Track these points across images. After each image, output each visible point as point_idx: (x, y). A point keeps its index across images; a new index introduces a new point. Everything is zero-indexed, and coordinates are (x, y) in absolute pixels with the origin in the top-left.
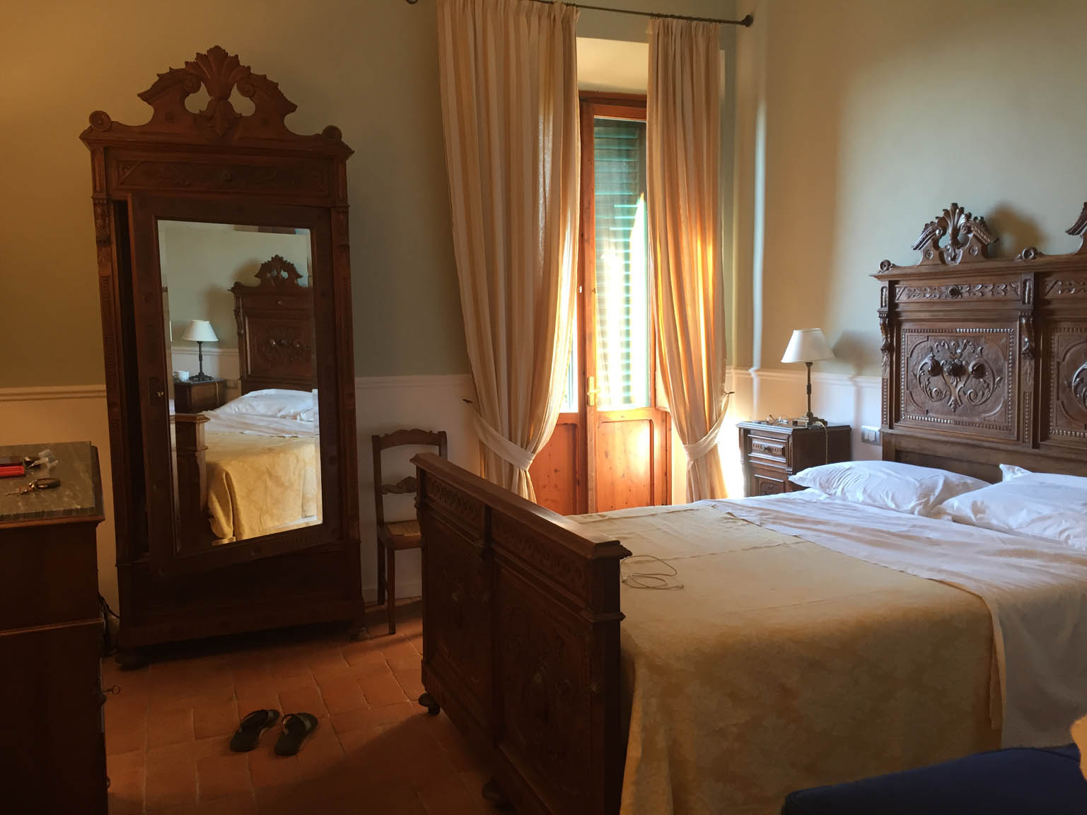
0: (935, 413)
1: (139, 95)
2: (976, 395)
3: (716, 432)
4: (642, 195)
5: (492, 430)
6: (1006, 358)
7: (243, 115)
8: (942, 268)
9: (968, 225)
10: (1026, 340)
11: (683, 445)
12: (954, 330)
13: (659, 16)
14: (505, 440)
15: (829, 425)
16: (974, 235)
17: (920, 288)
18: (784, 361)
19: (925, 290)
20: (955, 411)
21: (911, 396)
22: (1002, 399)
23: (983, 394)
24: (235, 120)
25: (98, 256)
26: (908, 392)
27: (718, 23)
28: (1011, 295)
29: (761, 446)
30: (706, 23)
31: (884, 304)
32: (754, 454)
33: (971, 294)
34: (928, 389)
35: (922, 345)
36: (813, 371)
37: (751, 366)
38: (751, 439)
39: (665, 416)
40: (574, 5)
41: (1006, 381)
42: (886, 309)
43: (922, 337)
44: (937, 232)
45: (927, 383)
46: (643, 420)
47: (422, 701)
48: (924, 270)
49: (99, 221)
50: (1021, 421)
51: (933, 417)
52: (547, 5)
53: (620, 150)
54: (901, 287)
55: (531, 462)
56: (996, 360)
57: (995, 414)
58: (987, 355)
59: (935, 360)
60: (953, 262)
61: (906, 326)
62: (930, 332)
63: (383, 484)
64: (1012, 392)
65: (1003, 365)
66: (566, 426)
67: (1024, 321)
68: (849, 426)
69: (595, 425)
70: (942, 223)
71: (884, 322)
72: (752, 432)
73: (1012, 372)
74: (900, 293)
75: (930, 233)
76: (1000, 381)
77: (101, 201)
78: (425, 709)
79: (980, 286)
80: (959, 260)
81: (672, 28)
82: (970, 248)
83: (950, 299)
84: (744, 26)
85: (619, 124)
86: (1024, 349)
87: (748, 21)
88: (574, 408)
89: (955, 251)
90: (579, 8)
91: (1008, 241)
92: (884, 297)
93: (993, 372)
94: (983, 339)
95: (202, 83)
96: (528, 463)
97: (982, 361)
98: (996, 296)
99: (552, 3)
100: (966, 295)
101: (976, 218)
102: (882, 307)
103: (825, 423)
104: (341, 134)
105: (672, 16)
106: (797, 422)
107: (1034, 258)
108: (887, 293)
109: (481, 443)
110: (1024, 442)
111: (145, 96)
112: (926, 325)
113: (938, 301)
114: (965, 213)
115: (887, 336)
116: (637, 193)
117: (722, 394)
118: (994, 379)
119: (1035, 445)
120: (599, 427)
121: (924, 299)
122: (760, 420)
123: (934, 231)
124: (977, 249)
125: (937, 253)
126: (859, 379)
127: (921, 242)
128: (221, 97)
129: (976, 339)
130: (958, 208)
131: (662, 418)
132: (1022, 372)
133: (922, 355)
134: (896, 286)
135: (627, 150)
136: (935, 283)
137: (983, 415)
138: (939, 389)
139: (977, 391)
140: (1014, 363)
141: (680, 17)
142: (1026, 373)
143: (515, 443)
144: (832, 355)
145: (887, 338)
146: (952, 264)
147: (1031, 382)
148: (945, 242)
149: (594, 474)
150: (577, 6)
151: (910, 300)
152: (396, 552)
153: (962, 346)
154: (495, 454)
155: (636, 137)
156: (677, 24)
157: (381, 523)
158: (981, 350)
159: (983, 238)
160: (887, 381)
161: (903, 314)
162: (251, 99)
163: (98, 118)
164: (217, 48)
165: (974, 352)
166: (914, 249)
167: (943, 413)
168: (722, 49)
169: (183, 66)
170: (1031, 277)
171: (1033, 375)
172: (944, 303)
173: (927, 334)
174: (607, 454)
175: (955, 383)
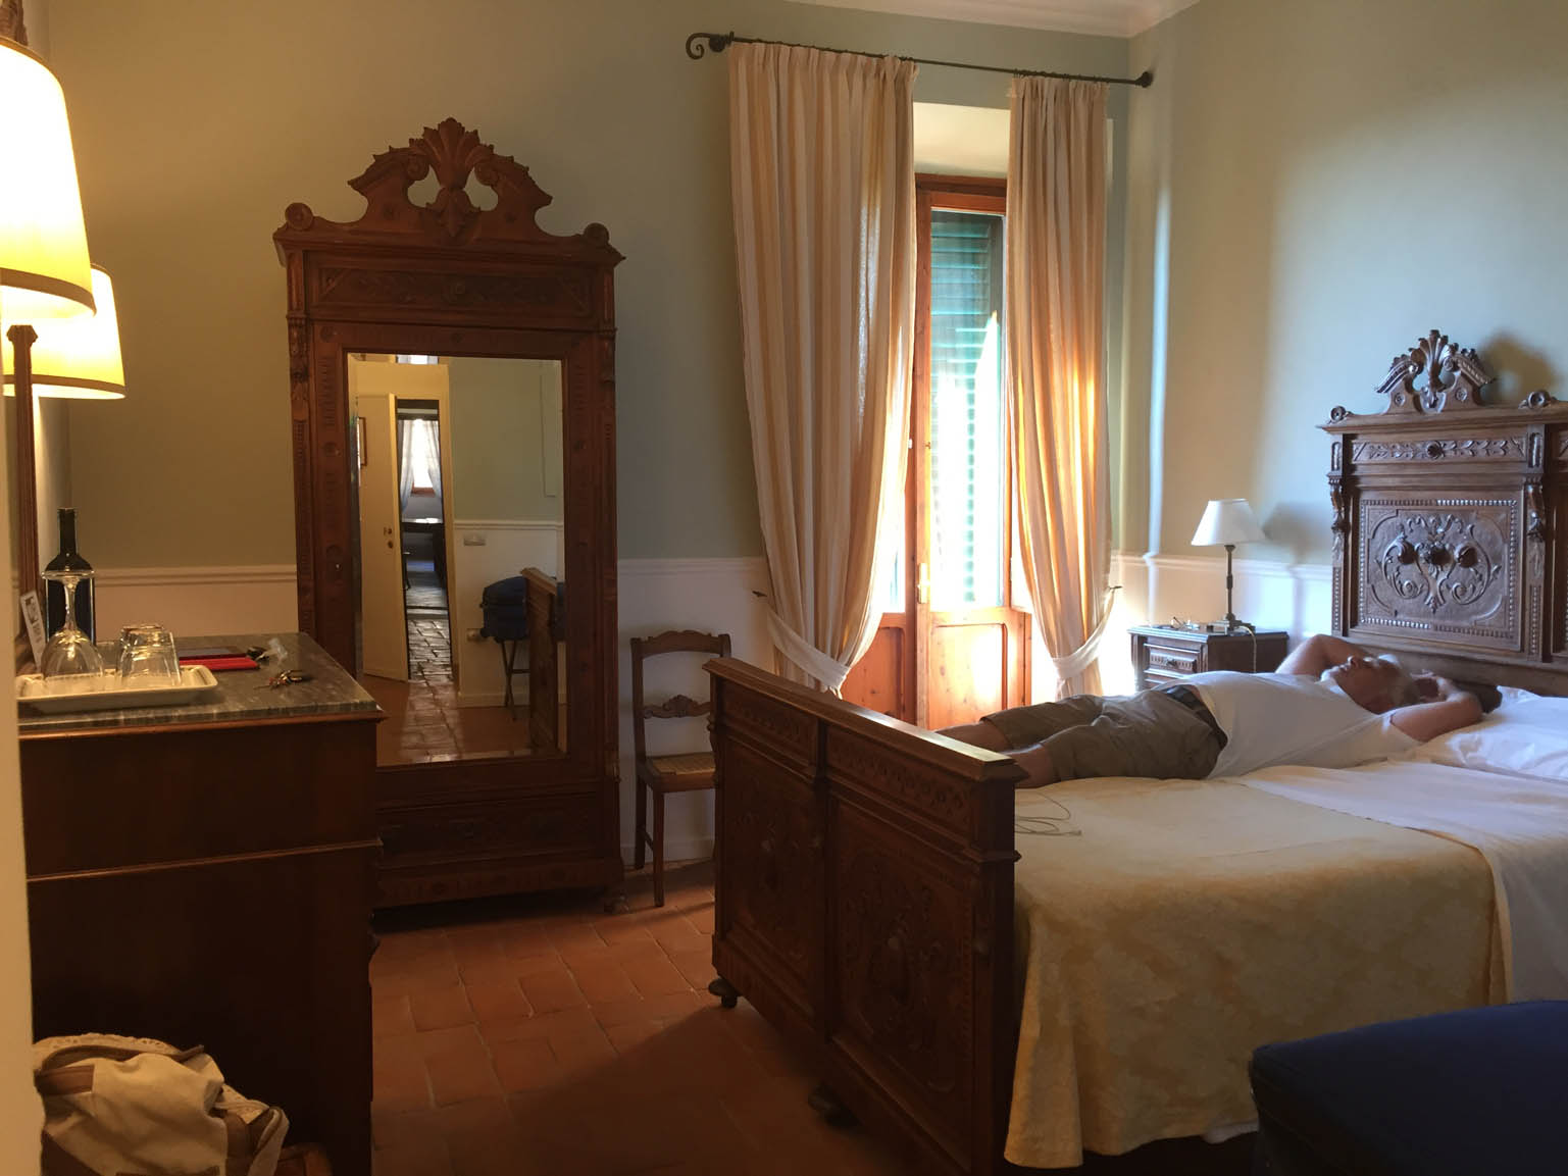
0: (1408, 614)
1: (349, 183)
2: (1464, 590)
3: (1097, 640)
4: (995, 315)
5: (793, 634)
6: (1506, 540)
7: (482, 209)
8: (1417, 417)
9: (1455, 359)
10: (1534, 515)
11: (1051, 659)
12: (1433, 502)
13: (1025, 73)
14: (809, 647)
15: (1257, 632)
16: (1462, 374)
17: (1386, 444)
18: (1196, 542)
19: (1394, 447)
20: (1434, 612)
21: (1374, 591)
22: (1501, 596)
23: (1474, 588)
24: (470, 215)
25: (292, 393)
26: (1370, 586)
27: (1105, 83)
28: (1512, 453)
29: (1161, 660)
30: (1090, 83)
31: (1336, 466)
32: (1151, 671)
33: (1458, 453)
34: (1397, 582)
35: (1389, 522)
36: (1236, 558)
37: (1146, 550)
38: (1148, 649)
39: (1023, 620)
40: (911, 59)
41: (1506, 571)
42: (1339, 473)
43: (1389, 511)
44: (1411, 368)
45: (1396, 574)
46: (993, 624)
47: (713, 988)
48: (1391, 420)
49: (295, 348)
50: (1527, 625)
51: (1403, 621)
52: (874, 60)
53: (964, 253)
54: (1360, 444)
55: (844, 678)
56: (1492, 542)
57: (1491, 615)
58: (1480, 535)
59: (1408, 543)
60: (1432, 409)
61: (1366, 496)
62: (1400, 504)
63: (645, 703)
64: (1514, 586)
65: (1502, 550)
66: (887, 631)
67: (1531, 490)
68: (1285, 633)
69: (927, 629)
70: (1418, 357)
71: (1336, 490)
72: (1149, 640)
73: (1514, 559)
74: (1358, 452)
75: (1401, 370)
76: (1497, 571)
77: (298, 322)
78: (717, 1000)
79: (1471, 443)
80: (1441, 406)
81: (1042, 91)
82: (1457, 390)
83: (1428, 459)
84: (1141, 87)
85: (962, 218)
86: (1530, 527)
87: (1146, 80)
88: (900, 607)
89: (1435, 396)
90: (918, 64)
91: (1509, 383)
92: (1335, 456)
93: (1488, 560)
94: (1474, 514)
95: (431, 169)
96: (841, 679)
97: (1473, 544)
98: (1493, 456)
99: (881, 57)
100: (1451, 454)
101: (1464, 351)
102: (1333, 469)
103: (1252, 628)
104: (607, 233)
105: (1043, 74)
106: (1212, 627)
107: (1545, 405)
108: (1341, 450)
109: (777, 652)
110: (1530, 653)
111: (356, 184)
112: (1395, 495)
113: (1413, 461)
114: (1449, 343)
115: (1339, 508)
116: (987, 311)
117: (1105, 589)
118: (1489, 568)
119: (1547, 658)
120: (932, 634)
121: (1393, 460)
122: (1161, 624)
123: (1406, 367)
124: (1465, 391)
125: (1411, 397)
126: (1302, 569)
127: (1388, 383)
128: (454, 186)
129: (1464, 513)
130: (1439, 336)
131: (1019, 620)
132: (1529, 559)
133: (1389, 537)
134: (1353, 441)
135: (973, 254)
136: (1406, 438)
137: (1474, 618)
138: (1413, 582)
139: (1467, 583)
140: (1516, 547)
141: (1053, 75)
142: (1534, 559)
143: (824, 651)
144: (1263, 536)
145: (1340, 513)
146: (1431, 413)
147: (1540, 573)
148: (1422, 382)
149: (925, 698)
150: (915, 61)
151: (1371, 461)
152: (666, 795)
153: (1445, 524)
154: (796, 666)
155: (987, 236)
156: (1049, 83)
157: (641, 756)
158: (1471, 529)
159: (1474, 377)
160: (1340, 572)
161: (1363, 480)
162: (493, 188)
163: (296, 212)
164: (451, 120)
165: (1461, 532)
166: (1379, 392)
167: (1418, 615)
168: (1109, 117)
169: (407, 145)
170: (1541, 430)
171: (1543, 562)
172: (1420, 465)
173: (1396, 507)
174: (942, 671)
175: (1435, 573)
